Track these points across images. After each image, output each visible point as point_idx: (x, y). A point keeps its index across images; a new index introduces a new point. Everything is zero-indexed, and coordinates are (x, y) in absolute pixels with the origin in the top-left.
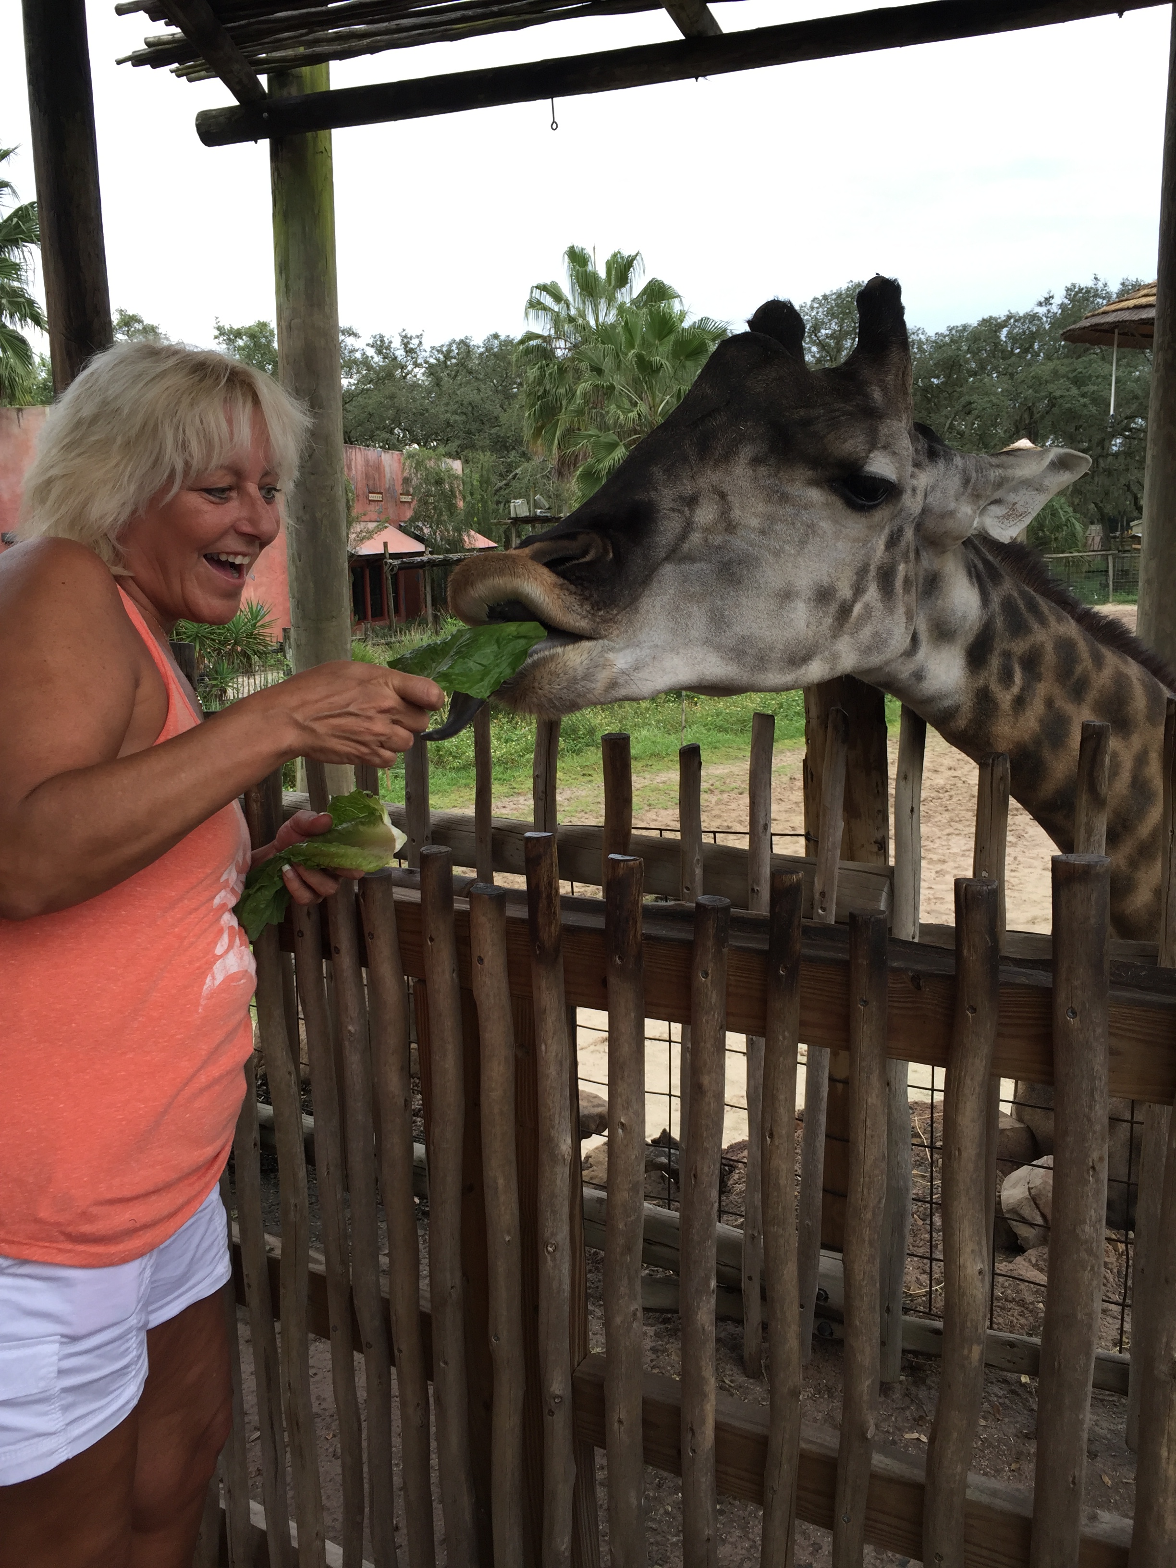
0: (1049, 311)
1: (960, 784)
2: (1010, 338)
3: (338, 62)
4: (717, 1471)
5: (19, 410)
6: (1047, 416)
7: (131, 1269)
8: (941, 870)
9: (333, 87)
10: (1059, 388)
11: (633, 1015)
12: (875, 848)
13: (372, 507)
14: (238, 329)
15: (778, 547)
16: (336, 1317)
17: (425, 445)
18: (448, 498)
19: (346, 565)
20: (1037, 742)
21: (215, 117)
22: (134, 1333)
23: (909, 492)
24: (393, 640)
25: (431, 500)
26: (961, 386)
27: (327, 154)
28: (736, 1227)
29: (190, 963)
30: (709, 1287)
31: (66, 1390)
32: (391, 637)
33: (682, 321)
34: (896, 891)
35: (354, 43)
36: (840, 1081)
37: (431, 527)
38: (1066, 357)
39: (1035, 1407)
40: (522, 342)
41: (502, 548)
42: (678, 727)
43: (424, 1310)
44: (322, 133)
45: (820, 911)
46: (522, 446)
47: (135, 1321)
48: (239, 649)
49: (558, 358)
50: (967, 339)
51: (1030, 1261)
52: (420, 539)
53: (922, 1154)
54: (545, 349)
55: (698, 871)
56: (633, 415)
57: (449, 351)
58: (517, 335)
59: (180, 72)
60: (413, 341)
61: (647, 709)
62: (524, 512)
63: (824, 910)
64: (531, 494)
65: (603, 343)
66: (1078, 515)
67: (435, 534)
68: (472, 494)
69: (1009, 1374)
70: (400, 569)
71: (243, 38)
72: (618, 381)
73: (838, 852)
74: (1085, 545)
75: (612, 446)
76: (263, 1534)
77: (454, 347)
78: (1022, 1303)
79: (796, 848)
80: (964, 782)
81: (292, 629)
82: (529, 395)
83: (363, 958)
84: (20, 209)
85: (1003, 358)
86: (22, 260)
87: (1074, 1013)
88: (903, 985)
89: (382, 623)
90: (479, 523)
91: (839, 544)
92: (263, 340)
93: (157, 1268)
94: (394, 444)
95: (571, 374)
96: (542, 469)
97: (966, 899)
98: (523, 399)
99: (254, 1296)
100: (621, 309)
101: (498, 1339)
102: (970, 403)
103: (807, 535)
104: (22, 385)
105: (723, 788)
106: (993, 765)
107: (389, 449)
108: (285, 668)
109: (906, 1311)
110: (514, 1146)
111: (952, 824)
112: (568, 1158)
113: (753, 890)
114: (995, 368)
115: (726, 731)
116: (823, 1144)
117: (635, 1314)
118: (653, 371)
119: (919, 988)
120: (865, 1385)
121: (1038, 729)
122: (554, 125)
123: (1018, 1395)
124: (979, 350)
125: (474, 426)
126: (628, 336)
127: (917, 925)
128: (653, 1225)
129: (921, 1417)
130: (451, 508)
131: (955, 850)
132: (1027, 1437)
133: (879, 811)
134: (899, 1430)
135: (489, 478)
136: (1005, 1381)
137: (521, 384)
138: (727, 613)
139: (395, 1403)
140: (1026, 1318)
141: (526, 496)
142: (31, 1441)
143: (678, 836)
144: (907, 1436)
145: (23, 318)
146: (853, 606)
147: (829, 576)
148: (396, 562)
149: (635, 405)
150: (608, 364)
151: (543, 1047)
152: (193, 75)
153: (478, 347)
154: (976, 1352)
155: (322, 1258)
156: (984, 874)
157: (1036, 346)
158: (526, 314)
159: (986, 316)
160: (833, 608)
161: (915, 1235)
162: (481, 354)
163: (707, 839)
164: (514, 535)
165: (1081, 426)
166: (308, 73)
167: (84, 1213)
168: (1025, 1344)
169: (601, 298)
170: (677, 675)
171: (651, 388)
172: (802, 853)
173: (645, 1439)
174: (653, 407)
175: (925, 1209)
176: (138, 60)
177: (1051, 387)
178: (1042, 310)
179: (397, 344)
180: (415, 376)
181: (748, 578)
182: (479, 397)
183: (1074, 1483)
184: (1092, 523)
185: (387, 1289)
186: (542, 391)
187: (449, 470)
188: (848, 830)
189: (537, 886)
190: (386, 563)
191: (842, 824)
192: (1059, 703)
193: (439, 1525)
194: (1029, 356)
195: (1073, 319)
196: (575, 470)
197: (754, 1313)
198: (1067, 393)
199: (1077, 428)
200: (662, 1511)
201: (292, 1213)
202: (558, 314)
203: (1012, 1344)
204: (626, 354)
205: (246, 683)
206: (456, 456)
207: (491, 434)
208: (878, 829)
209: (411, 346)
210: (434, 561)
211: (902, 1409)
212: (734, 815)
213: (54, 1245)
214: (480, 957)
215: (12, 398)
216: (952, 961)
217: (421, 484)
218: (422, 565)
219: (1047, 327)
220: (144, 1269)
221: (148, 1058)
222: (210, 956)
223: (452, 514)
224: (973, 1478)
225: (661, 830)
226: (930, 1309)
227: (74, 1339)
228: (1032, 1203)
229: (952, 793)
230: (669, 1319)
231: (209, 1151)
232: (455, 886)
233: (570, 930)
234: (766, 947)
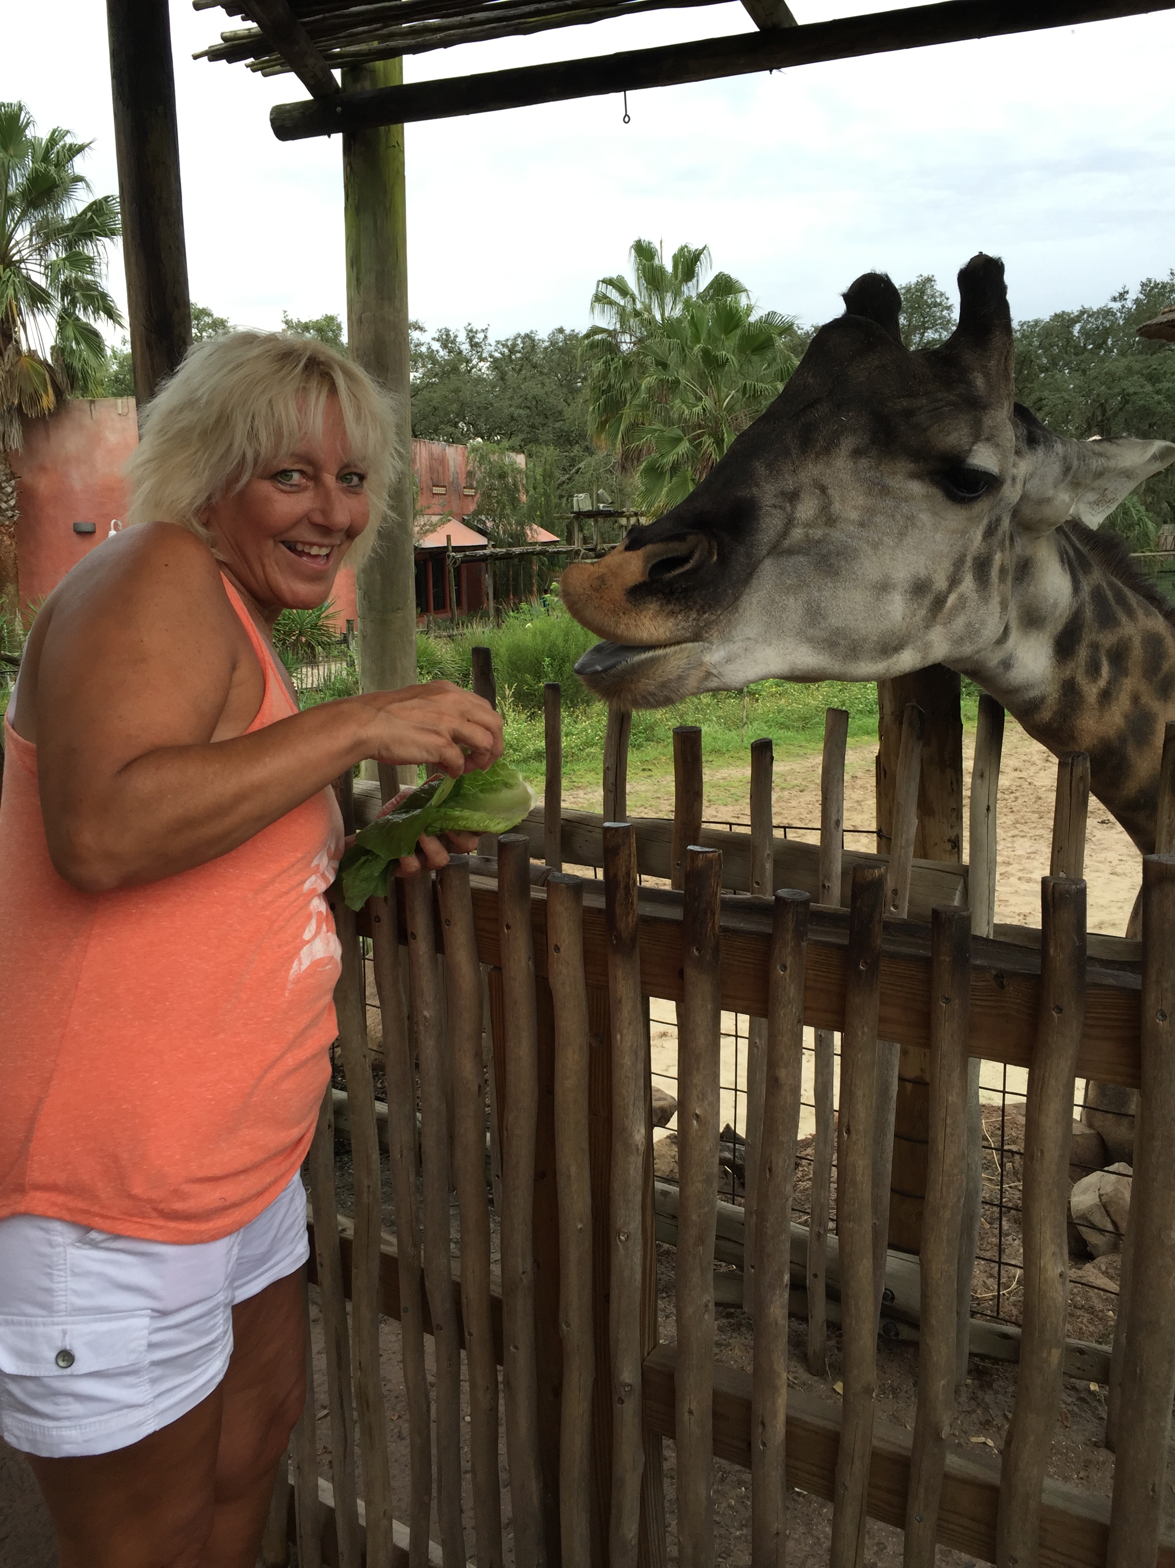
0: (1123, 306)
1: (1025, 785)
2: (1082, 334)
3: (411, 56)
4: (787, 1465)
5: (92, 402)
6: (1120, 413)
7: (220, 1247)
8: (1006, 872)
9: (406, 81)
10: (1133, 385)
11: (709, 1007)
12: (948, 847)
13: (436, 500)
14: (306, 323)
15: (877, 539)
16: (407, 1297)
17: (488, 439)
18: (512, 492)
19: (413, 557)
20: (1122, 738)
21: (289, 111)
22: (221, 1309)
23: (1009, 482)
24: (455, 632)
25: (494, 493)
26: (1032, 382)
27: (399, 147)
28: (799, 1223)
29: (279, 946)
30: (783, 1281)
31: (155, 1364)
32: (453, 629)
33: (748, 316)
34: (971, 891)
35: (428, 37)
36: (909, 1081)
37: (494, 520)
38: (1141, 353)
39: (1105, 1416)
40: (587, 336)
41: (565, 542)
42: (739, 724)
43: (496, 1295)
44: (394, 127)
45: (892, 909)
46: (586, 440)
47: (222, 1298)
48: (304, 639)
49: (622, 353)
50: (1039, 335)
51: (1100, 1269)
52: (482, 532)
53: (989, 1157)
54: (610, 343)
55: (769, 866)
56: (698, 409)
57: (514, 345)
58: (582, 329)
59: (255, 67)
60: (478, 335)
61: (708, 705)
62: (587, 506)
63: (896, 907)
64: (595, 488)
65: (669, 337)
66: (1151, 514)
67: (498, 527)
68: (535, 488)
69: (1078, 1381)
70: (462, 562)
71: (317, 32)
72: (683, 375)
73: (912, 849)
74: (1157, 545)
75: (677, 441)
76: (331, 1511)
77: (519, 341)
78: (1091, 1310)
79: (867, 845)
80: (1030, 784)
81: (359, 620)
82: (593, 389)
83: (439, 944)
84: (95, 203)
85: (1076, 354)
86: (96, 254)
87: (1164, 1016)
88: (985, 983)
89: (444, 615)
90: (541, 517)
91: (938, 536)
92: (330, 334)
93: (243, 1245)
94: (458, 438)
95: (636, 368)
96: (605, 464)
97: (1053, 898)
98: (587, 393)
99: (327, 1274)
100: (687, 304)
101: (568, 1325)
102: (1041, 399)
103: (906, 527)
104: (95, 378)
105: (783, 785)
106: (1072, 765)
107: (453, 442)
108: (348, 659)
109: (973, 1314)
110: (587, 1134)
111: (1018, 825)
112: (642, 1148)
113: (824, 886)
114: (1066, 364)
115: (787, 728)
116: (892, 1145)
117: (706, 1306)
118: (719, 366)
119: (1002, 986)
120: (940, 1386)
121: (1123, 725)
122: (627, 119)
123: (1087, 1403)
124: (1051, 345)
125: (538, 420)
126: (694, 330)
127: (991, 925)
128: (724, 1220)
129: (988, 1422)
130: (514, 502)
131: (1019, 852)
132: (1096, 1445)
133: (954, 809)
134: (965, 1433)
135: (552, 472)
136: (1074, 1388)
137: (585, 379)
138: (823, 605)
139: (465, 1386)
140: (1095, 1326)
141: (589, 491)
142: (121, 1412)
143: (747, 831)
144: (974, 1440)
145: (96, 311)
146: (947, 597)
147: (926, 568)
148: (459, 555)
149: (700, 399)
150: (673, 359)
151: (619, 1037)
152: (268, 70)
153: (543, 341)
154: (1055, 1356)
155: (394, 1240)
156: (1062, 875)
157: (1110, 342)
158: (592, 308)
159: (1058, 311)
160: (928, 600)
161: (982, 1239)
162: (546, 348)
163: (778, 834)
164: (576, 529)
165: (1155, 424)
166: (382, 67)
167: (175, 1191)
168: (1096, 1352)
169: (667, 292)
170: (769, 665)
171: (716, 382)
172: (873, 849)
173: (715, 1430)
174: (718, 402)
175: (993, 1213)
176: (214, 55)
177: (1124, 384)
178: (1116, 306)
179: (462, 337)
180: (480, 370)
181: (846, 570)
182: (544, 391)
183: (1153, 1491)
184: (1165, 522)
185: (459, 1273)
186: (606, 384)
187: (513, 464)
188: (922, 828)
189: (615, 876)
190: (449, 556)
191: (915, 822)
192: (1145, 699)
193: (507, 1510)
194: (1103, 352)
195: (1147, 315)
196: (639, 465)
197: (820, 1309)
198: (1141, 390)
199: (1151, 426)
200: (725, 1505)
201: (366, 1195)
202: (624, 308)
203: (1081, 1352)
204: (692, 349)
205: (310, 673)
206: (520, 450)
207: (554, 429)
208: (952, 827)
209: (477, 340)
210: (497, 554)
211: (968, 1412)
212: (794, 812)
213: (147, 1221)
214: (556, 946)
215: (85, 390)
216: (1038, 961)
217: (484, 478)
218: (485, 558)
219: (1121, 322)
220: (232, 1246)
221: (238, 1039)
222: (298, 941)
223: (514, 507)
224: (1048, 1482)
225: (731, 824)
226: (998, 1313)
227: (163, 1314)
228: (1103, 1210)
229: (1018, 794)
230: (732, 1314)
231: (295, 1133)
232: (532, 876)
233: (645, 920)
234: (846, 942)
